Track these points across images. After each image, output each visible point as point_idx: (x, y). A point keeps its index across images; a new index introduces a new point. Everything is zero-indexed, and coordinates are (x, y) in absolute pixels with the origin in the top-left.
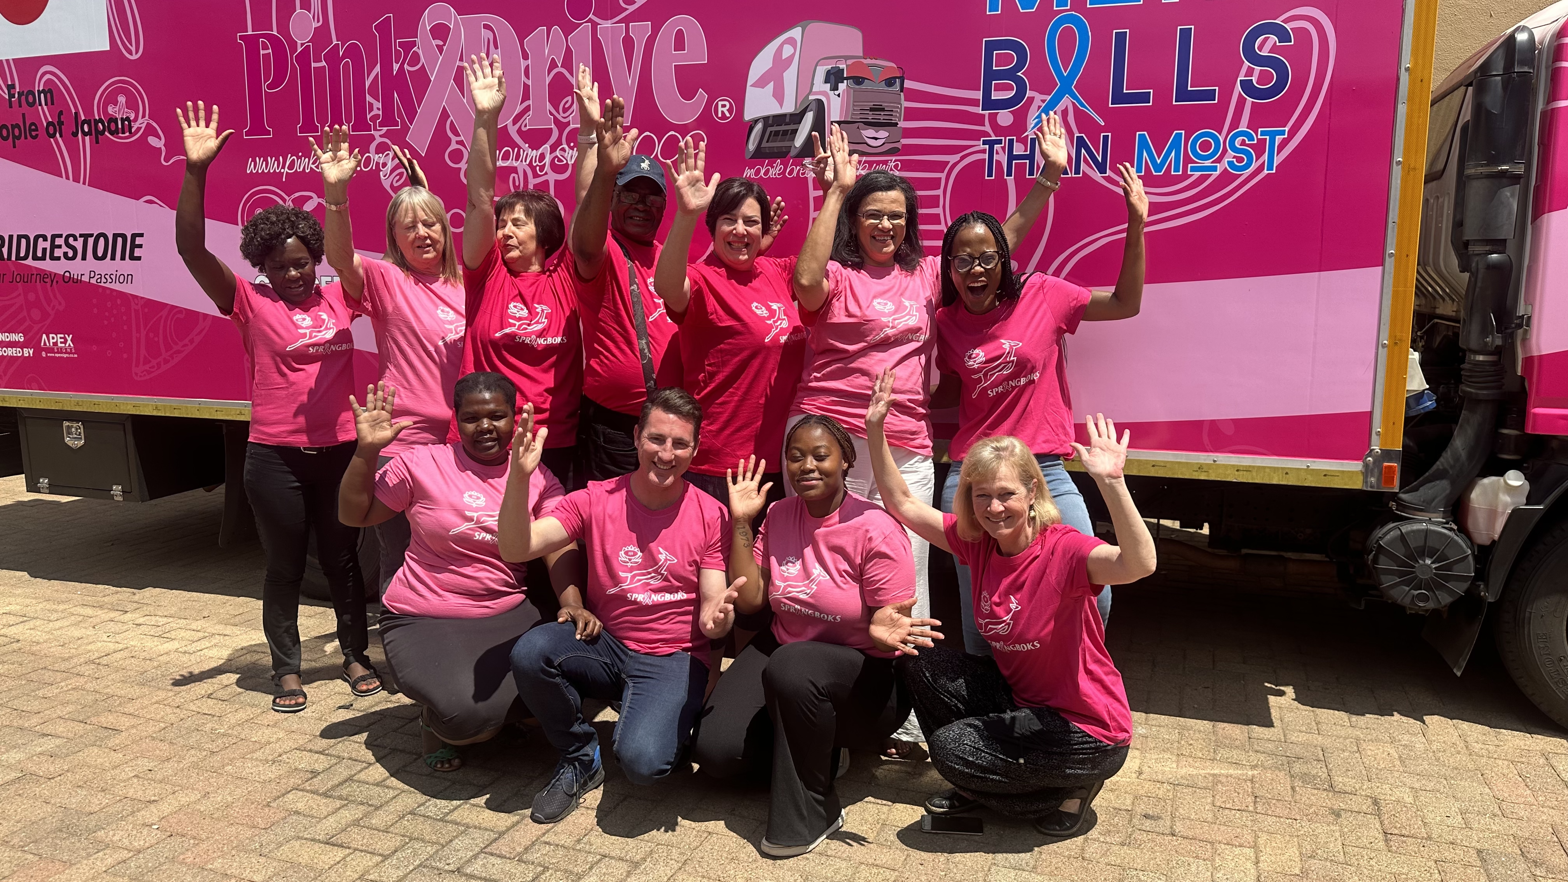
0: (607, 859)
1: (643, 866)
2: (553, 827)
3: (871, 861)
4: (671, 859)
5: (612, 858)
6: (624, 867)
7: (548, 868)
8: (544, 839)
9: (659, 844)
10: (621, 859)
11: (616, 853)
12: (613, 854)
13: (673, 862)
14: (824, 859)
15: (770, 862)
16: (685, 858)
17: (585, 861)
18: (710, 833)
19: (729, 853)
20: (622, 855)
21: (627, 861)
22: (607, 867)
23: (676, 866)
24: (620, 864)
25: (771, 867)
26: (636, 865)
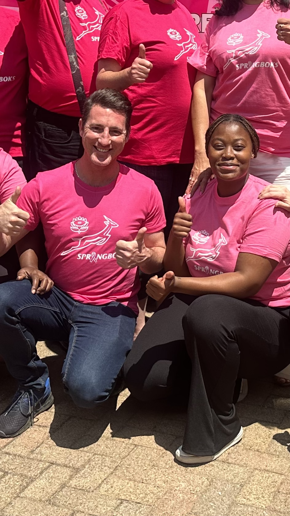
0: (54, 466)
1: (83, 472)
2: (12, 441)
3: (263, 467)
4: (105, 466)
5: (58, 465)
6: (67, 472)
7: (7, 473)
8: (5, 450)
9: (95, 454)
10: (66, 466)
11: (61, 461)
12: (59, 462)
13: (106, 468)
14: (225, 466)
15: (183, 468)
16: (116, 465)
17: (37, 468)
18: (136, 445)
19: (151, 461)
20: (67, 463)
21: (70, 467)
22: (54, 472)
23: (109, 471)
24: (65, 470)
25: (184, 472)
26: (77, 470)
